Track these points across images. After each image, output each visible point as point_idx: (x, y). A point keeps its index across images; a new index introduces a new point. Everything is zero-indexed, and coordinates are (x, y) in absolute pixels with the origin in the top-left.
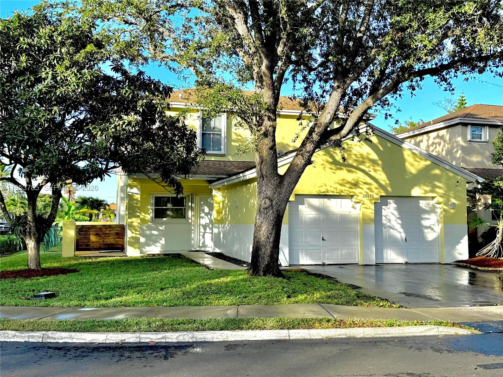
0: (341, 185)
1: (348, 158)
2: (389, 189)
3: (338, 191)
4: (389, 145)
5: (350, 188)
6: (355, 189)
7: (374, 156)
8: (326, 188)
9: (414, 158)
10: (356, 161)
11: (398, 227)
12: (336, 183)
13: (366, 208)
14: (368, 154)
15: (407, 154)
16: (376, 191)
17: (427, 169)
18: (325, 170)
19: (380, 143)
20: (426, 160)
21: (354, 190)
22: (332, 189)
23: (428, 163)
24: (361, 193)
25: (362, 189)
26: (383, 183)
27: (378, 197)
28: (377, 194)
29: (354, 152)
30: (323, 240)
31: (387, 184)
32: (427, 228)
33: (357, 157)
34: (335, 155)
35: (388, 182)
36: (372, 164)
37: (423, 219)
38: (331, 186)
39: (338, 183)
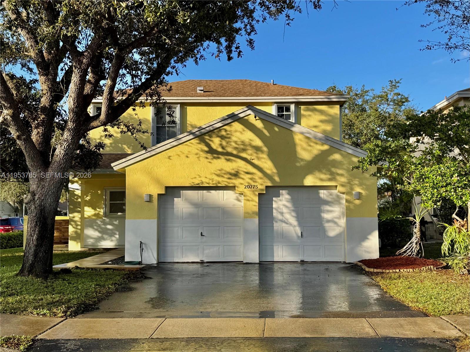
0: (218, 175)
1: (226, 146)
2: (277, 179)
3: (214, 182)
4: (276, 129)
5: (229, 178)
6: (234, 179)
7: (258, 142)
8: (200, 179)
9: (307, 143)
10: (236, 148)
11: (293, 221)
12: (212, 174)
13: (248, 200)
14: (251, 140)
15: (298, 138)
16: (260, 181)
17: (324, 155)
18: (200, 160)
19: (265, 128)
20: (323, 144)
21: (234, 181)
22: (207, 181)
23: (326, 147)
24: (242, 184)
25: (243, 179)
26: (269, 172)
27: (263, 187)
28: (262, 185)
29: (234, 139)
30: (202, 235)
31: (273, 173)
32: (328, 221)
33: (238, 145)
34: (211, 143)
35: (275, 171)
36: (255, 151)
37: (324, 212)
38: (206, 177)
39: (215, 174)
